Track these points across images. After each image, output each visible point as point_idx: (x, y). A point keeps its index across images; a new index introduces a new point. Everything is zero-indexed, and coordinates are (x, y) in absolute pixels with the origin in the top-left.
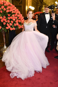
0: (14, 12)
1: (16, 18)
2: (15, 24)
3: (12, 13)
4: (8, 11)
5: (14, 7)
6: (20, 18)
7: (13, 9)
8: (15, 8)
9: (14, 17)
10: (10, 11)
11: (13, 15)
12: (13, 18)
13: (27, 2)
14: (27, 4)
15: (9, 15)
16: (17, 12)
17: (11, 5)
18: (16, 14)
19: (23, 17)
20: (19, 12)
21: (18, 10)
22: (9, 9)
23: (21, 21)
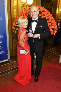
0: (48, 18)
1: (50, 24)
3: (46, 18)
4: (42, 17)
6: (53, 24)
7: (48, 15)
8: (49, 13)
9: (48, 23)
10: (44, 17)
13: (58, 4)
16: (51, 18)
17: (46, 10)
18: (50, 20)
20: (53, 17)
22: (44, 15)
23: (54, 27)
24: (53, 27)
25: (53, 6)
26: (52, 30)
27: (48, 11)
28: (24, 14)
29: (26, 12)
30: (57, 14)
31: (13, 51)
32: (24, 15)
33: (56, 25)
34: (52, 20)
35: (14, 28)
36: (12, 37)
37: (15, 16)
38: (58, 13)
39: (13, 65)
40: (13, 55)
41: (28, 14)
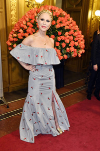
0: (68, 27)
1: (72, 38)
2: (68, 49)
3: (65, 28)
4: (58, 26)
5: (69, 17)
6: (77, 39)
7: (68, 23)
8: (71, 19)
9: (68, 36)
10: (62, 26)
11: (67, 33)
12: (65, 38)
13: (91, 3)
14: (91, 6)
15: (60, 33)
16: (73, 28)
18: (72, 31)
19: (83, 36)
21: (75, 23)
22: (60, 22)
23: (79, 43)
24: (76, 44)
25: (81, 5)
26: (75, 48)
27: (69, 15)
28: (28, 20)
29: (30, 16)
30: (89, 21)
31: (9, 83)
32: (27, 22)
33: (82, 41)
34: (75, 31)
35: (11, 44)
36: (8, 59)
37: (14, 23)
38: (92, 19)
39: (8, 107)
40: (10, 91)
41: (34, 20)
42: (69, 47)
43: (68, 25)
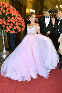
5: (14, 9)
15: (9, 17)
19: (23, 20)
21: (18, 12)
42: (16, 26)
43: (14, 13)
